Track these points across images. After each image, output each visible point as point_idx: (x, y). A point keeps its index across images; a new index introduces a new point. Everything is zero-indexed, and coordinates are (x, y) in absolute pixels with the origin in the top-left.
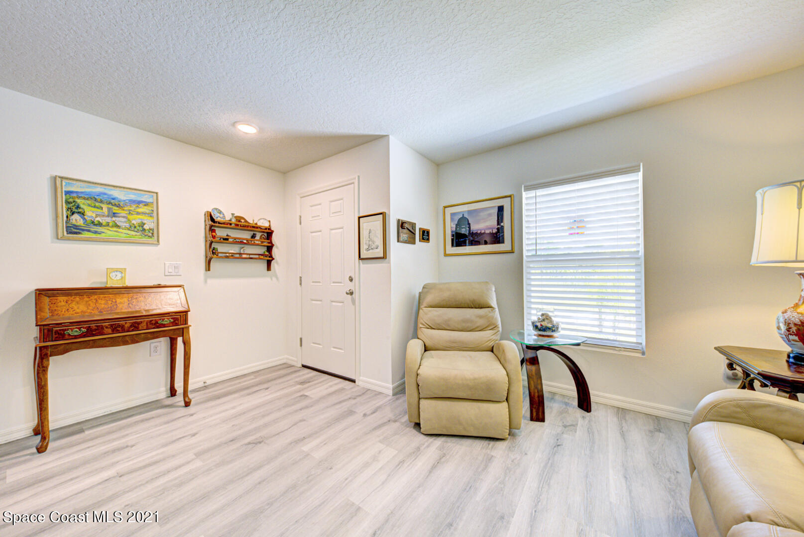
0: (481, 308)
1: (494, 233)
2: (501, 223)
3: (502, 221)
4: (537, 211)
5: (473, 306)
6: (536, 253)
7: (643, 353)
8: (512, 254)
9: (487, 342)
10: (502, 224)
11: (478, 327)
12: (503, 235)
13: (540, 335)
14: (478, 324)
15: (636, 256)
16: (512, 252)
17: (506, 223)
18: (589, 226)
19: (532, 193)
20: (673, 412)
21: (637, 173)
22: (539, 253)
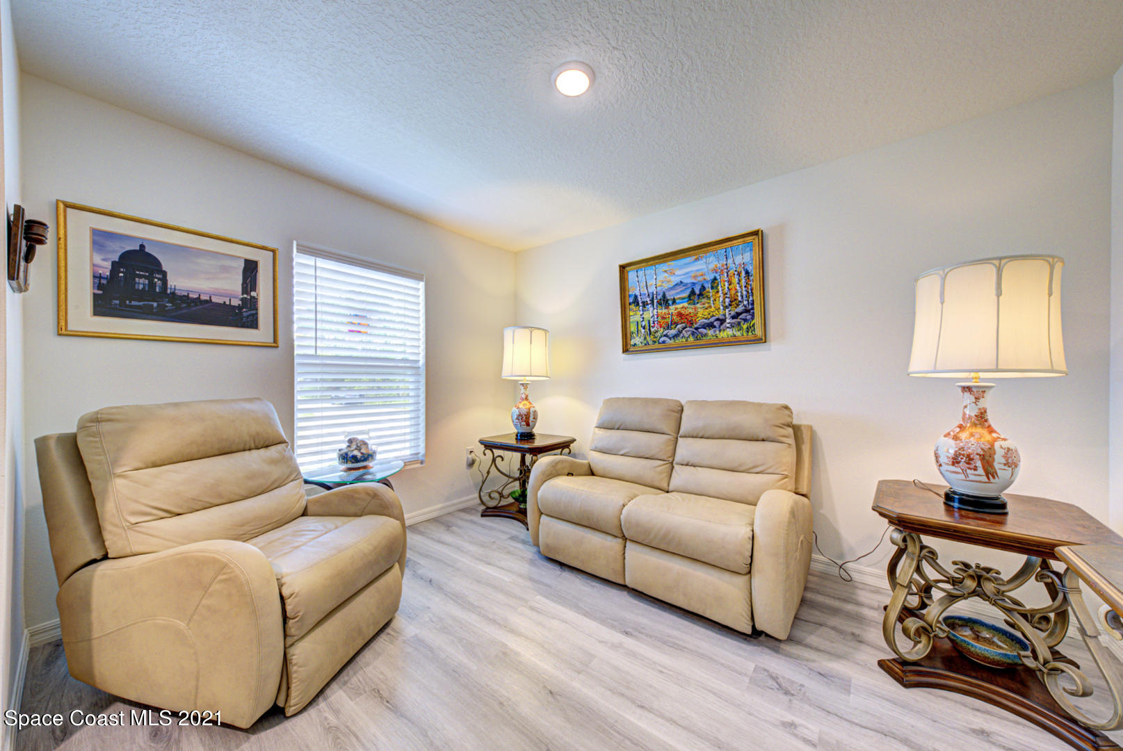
0: (267, 447)
1: (234, 307)
2: (251, 291)
3: (254, 288)
4: (317, 289)
5: (253, 446)
6: (316, 353)
7: (422, 463)
8: (274, 349)
9: (298, 501)
10: (253, 294)
11: (274, 482)
12: (257, 314)
13: (350, 469)
14: (275, 476)
15: (416, 365)
16: (275, 345)
17: (263, 293)
18: (374, 325)
19: (310, 260)
20: (442, 508)
21: (417, 282)
22: (319, 353)
